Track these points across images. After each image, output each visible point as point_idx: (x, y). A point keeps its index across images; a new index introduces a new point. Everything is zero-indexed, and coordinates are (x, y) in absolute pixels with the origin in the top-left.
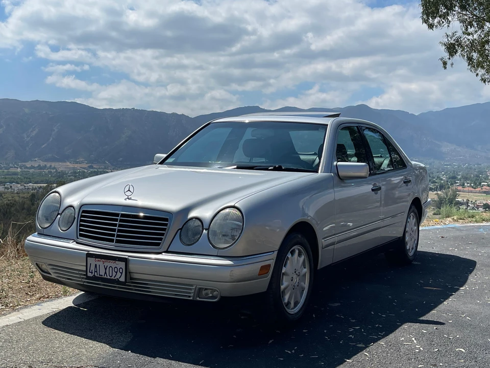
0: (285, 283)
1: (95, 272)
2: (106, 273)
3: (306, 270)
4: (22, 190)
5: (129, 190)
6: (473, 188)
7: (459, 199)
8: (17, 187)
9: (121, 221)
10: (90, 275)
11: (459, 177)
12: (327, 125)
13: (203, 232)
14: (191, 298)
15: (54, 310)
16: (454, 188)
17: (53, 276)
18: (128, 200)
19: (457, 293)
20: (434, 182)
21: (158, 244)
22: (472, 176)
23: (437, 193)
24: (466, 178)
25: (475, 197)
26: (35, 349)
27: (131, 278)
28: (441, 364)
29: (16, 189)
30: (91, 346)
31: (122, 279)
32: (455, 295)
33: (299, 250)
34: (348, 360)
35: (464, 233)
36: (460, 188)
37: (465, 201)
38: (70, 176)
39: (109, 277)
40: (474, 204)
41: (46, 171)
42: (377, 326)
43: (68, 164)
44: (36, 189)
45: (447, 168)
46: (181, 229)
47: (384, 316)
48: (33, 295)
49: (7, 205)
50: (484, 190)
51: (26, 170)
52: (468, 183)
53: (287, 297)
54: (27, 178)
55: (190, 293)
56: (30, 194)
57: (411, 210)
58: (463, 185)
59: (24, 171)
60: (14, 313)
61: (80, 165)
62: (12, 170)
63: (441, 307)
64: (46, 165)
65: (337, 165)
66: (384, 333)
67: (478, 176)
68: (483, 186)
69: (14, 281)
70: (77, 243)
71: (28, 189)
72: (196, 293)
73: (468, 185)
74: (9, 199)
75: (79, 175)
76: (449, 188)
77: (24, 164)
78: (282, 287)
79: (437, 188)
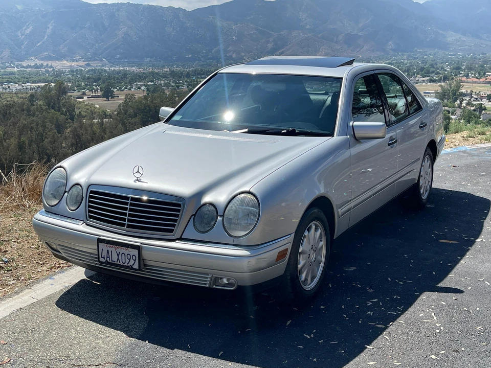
0: (302, 262)
1: (107, 257)
2: (118, 259)
3: (322, 243)
4: (20, 90)
5: (138, 172)
6: (477, 78)
7: (463, 90)
8: (15, 87)
9: (131, 205)
10: (102, 260)
11: (463, 67)
12: (342, 78)
13: (217, 218)
14: (207, 286)
15: (67, 285)
16: (458, 78)
17: (64, 255)
18: (137, 182)
19: (473, 247)
20: (438, 73)
21: (172, 231)
22: (477, 66)
23: (441, 85)
24: (470, 69)
25: (480, 88)
26: (51, 341)
27: (145, 265)
28: (463, 349)
29: (14, 89)
30: (108, 335)
31: (136, 266)
32: (473, 249)
33: (315, 225)
34: (368, 347)
35: (476, 159)
36: (464, 79)
37: (469, 92)
38: (67, 75)
39: (122, 264)
40: (478, 94)
41: (43, 70)
42: (395, 297)
43: (65, 62)
44: (34, 89)
45: (451, 58)
46: (194, 215)
47: (401, 283)
48: (44, 264)
49: (7, 106)
50: (488, 80)
51: (22, 69)
52: (472, 74)
53: (303, 276)
54: (24, 78)
55: (206, 281)
56: (29, 95)
57: (426, 154)
58: (467, 76)
59: (21, 71)
60: (27, 291)
61: (77, 63)
62: (9, 70)
63: (459, 268)
64: (42, 64)
65: (353, 125)
66: (402, 307)
67: (482, 66)
68: (487, 76)
69: (23, 246)
70: (87, 224)
71: (26, 88)
72: (212, 281)
73: (473, 75)
74: (9, 99)
75: (77, 73)
76: (453, 79)
77: (20, 63)
78: (299, 266)
79: (441, 79)
